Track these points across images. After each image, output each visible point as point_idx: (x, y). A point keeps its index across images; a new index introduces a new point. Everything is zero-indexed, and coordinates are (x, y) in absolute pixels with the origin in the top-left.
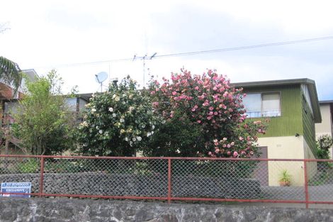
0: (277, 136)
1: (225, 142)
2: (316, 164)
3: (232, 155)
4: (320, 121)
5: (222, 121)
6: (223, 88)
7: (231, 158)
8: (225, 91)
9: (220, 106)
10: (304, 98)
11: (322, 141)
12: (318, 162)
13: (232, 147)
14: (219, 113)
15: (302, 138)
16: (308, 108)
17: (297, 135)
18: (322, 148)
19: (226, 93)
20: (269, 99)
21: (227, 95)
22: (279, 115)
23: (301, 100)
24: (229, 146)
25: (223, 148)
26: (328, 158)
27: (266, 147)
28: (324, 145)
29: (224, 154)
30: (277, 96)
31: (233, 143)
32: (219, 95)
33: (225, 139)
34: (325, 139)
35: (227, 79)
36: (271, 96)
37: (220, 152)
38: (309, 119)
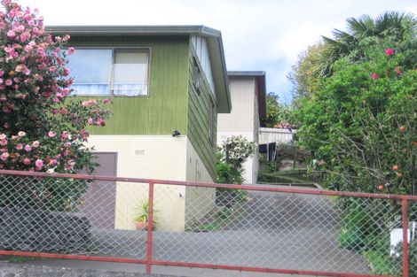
0: (138, 133)
1: (22, 141)
2: (214, 191)
3: (32, 165)
4: (227, 109)
5: (20, 99)
6: (27, 33)
7: (31, 172)
8: (31, 39)
9: (18, 68)
10: (196, 64)
11: (229, 147)
12: (218, 188)
13: (34, 149)
14: (14, 83)
15: (184, 140)
16: (204, 82)
17: (177, 134)
18: (229, 160)
19: (32, 43)
20: (127, 62)
21: (34, 47)
22: (145, 93)
23: (189, 66)
24: (28, 148)
25: (16, 151)
26: (240, 182)
27: (115, 154)
28: (232, 156)
29: (17, 163)
30: (144, 56)
31: (36, 144)
32: (18, 46)
33: (22, 134)
34: (236, 144)
35: (37, 18)
36: (131, 55)
37: (9, 159)
38: (204, 104)
